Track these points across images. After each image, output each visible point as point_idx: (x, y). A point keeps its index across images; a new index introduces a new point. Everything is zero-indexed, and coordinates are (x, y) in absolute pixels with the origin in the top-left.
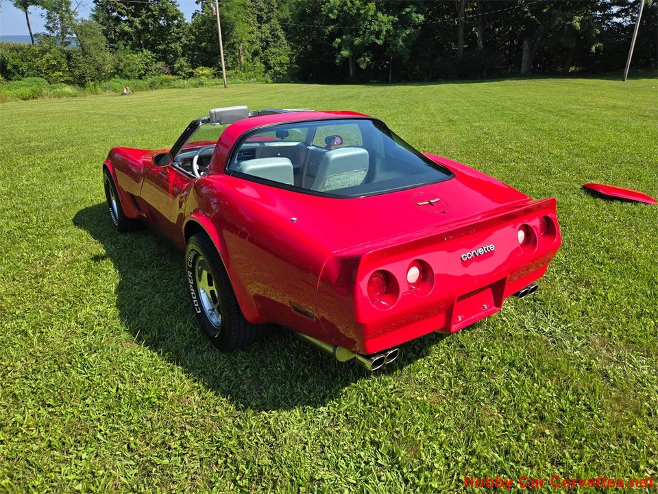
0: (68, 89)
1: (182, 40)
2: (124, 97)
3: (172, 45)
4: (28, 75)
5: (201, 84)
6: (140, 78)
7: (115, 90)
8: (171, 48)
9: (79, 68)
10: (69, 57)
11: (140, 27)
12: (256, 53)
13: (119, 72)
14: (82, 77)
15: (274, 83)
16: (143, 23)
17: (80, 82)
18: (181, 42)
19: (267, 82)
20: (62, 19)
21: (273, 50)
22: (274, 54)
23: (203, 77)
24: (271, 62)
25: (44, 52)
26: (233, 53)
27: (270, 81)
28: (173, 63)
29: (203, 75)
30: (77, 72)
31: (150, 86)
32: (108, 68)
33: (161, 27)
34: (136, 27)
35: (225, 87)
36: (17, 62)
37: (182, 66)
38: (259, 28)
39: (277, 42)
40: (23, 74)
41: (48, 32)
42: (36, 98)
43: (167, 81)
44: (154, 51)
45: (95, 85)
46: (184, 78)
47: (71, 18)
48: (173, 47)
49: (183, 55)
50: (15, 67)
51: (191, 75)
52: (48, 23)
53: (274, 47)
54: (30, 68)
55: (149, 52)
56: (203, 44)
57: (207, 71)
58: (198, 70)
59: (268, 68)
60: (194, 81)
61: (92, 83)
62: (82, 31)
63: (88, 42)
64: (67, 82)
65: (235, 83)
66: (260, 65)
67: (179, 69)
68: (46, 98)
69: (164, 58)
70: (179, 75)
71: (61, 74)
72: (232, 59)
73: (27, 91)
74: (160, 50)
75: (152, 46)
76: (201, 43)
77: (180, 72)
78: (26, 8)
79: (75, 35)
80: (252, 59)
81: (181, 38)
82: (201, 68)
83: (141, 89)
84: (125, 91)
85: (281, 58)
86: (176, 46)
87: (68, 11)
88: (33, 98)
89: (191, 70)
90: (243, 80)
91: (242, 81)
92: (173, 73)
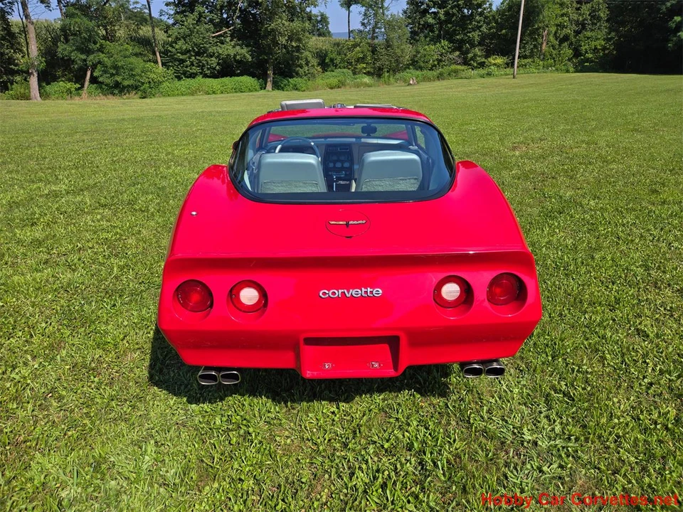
0: (367, 79)
1: (481, 29)
2: (408, 87)
3: (470, 35)
4: (340, 67)
5: (489, 74)
6: (431, 69)
7: (405, 81)
8: (469, 37)
9: (380, 59)
10: (374, 51)
11: (443, 17)
12: (566, 38)
13: (414, 64)
14: (380, 69)
15: (577, 71)
16: (447, 14)
17: (377, 73)
18: (480, 31)
19: (568, 71)
20: (375, 15)
21: (589, 34)
22: (588, 38)
23: (492, 67)
24: (583, 48)
25: (355, 46)
26: (535, 39)
27: (572, 69)
28: (467, 52)
29: (495, 64)
30: (378, 64)
31: (438, 77)
32: (407, 59)
33: (464, 16)
34: (439, 19)
35: (514, 77)
36: (333, 56)
37: (475, 55)
38: (578, 9)
39: (596, 24)
40: (336, 66)
41: (362, 28)
42: (341, 87)
43: (456, 71)
44: (451, 41)
45: (389, 77)
46: (476, 67)
47: (383, 14)
48: (471, 36)
49: (480, 44)
50: (332, 60)
51: (482, 65)
52: (364, 19)
53: (592, 30)
54: (342, 60)
55: (447, 43)
56: (504, 31)
57: (500, 60)
58: (491, 60)
59: (577, 53)
60: (482, 71)
61: (387, 74)
62: (391, 25)
63: (394, 35)
64: (368, 74)
65: (528, 73)
66: (568, 52)
67: (472, 59)
68: (348, 87)
69: (459, 49)
70: (470, 65)
71: (364, 65)
72: (532, 47)
73: (334, 81)
74: (458, 40)
75: (450, 37)
76: (501, 31)
77: (472, 62)
78: (349, 7)
79: (383, 30)
80: (560, 45)
81: (481, 26)
82: (494, 57)
83: (429, 80)
84: (411, 82)
85: (597, 43)
86: (475, 36)
87: (382, 7)
88: (339, 87)
89: (483, 60)
90: (539, 69)
91: (537, 71)
92: (466, 63)
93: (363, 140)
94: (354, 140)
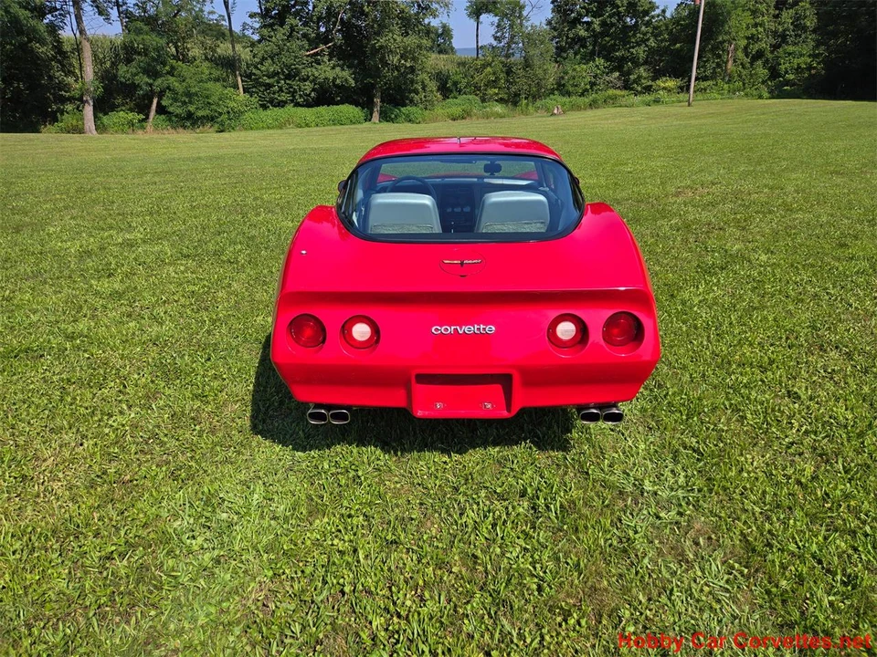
0: (499, 108)
1: (648, 43)
2: (552, 118)
3: (633, 51)
4: (465, 93)
5: (657, 101)
6: (582, 95)
7: (548, 110)
8: (632, 53)
9: (516, 83)
10: (509, 72)
11: (598, 29)
12: (760, 54)
13: (561, 88)
14: (517, 95)
15: (773, 98)
16: (603, 24)
17: (513, 100)
18: (647, 46)
19: (760, 97)
20: (511, 26)
21: (791, 49)
22: (790, 54)
23: (661, 92)
24: (783, 67)
25: (484, 66)
26: (719, 56)
27: (766, 94)
28: (629, 73)
29: (664, 88)
30: (513, 89)
31: (590, 105)
32: (551, 81)
33: (626, 27)
34: (594, 30)
35: (689, 105)
36: (456, 78)
37: (640, 77)
38: (776, 16)
39: (800, 36)
40: (460, 92)
41: (495, 43)
42: (465, 118)
43: (614, 98)
44: (607, 59)
45: (527, 105)
46: (641, 93)
47: (521, 24)
48: (635, 52)
49: (646, 62)
50: (455, 84)
51: (648, 89)
52: (496, 33)
53: (795, 44)
54: (468, 85)
55: (603, 61)
56: (678, 45)
57: (671, 83)
58: (658, 82)
59: (774, 73)
60: (648, 98)
61: (524, 102)
62: (531, 39)
63: (534, 52)
64: (501, 101)
65: (708, 99)
66: (762, 72)
67: (635, 81)
68: (474, 118)
69: (619, 68)
70: (632, 89)
71: (496, 91)
72: (714, 65)
73: (457, 110)
74: (617, 57)
75: (607, 53)
76: (675, 44)
77: (635, 85)
78: (478, 18)
79: (521, 45)
80: (752, 64)
81: (648, 40)
82: (664, 79)
83: (579, 108)
84: (556, 111)
85: (800, 60)
86: (640, 52)
87: (520, 17)
88: (463, 118)
89: (650, 83)
90: (722, 94)
91: (720, 96)
92: (627, 86)
93: (486, 180)
94: (476, 180)
